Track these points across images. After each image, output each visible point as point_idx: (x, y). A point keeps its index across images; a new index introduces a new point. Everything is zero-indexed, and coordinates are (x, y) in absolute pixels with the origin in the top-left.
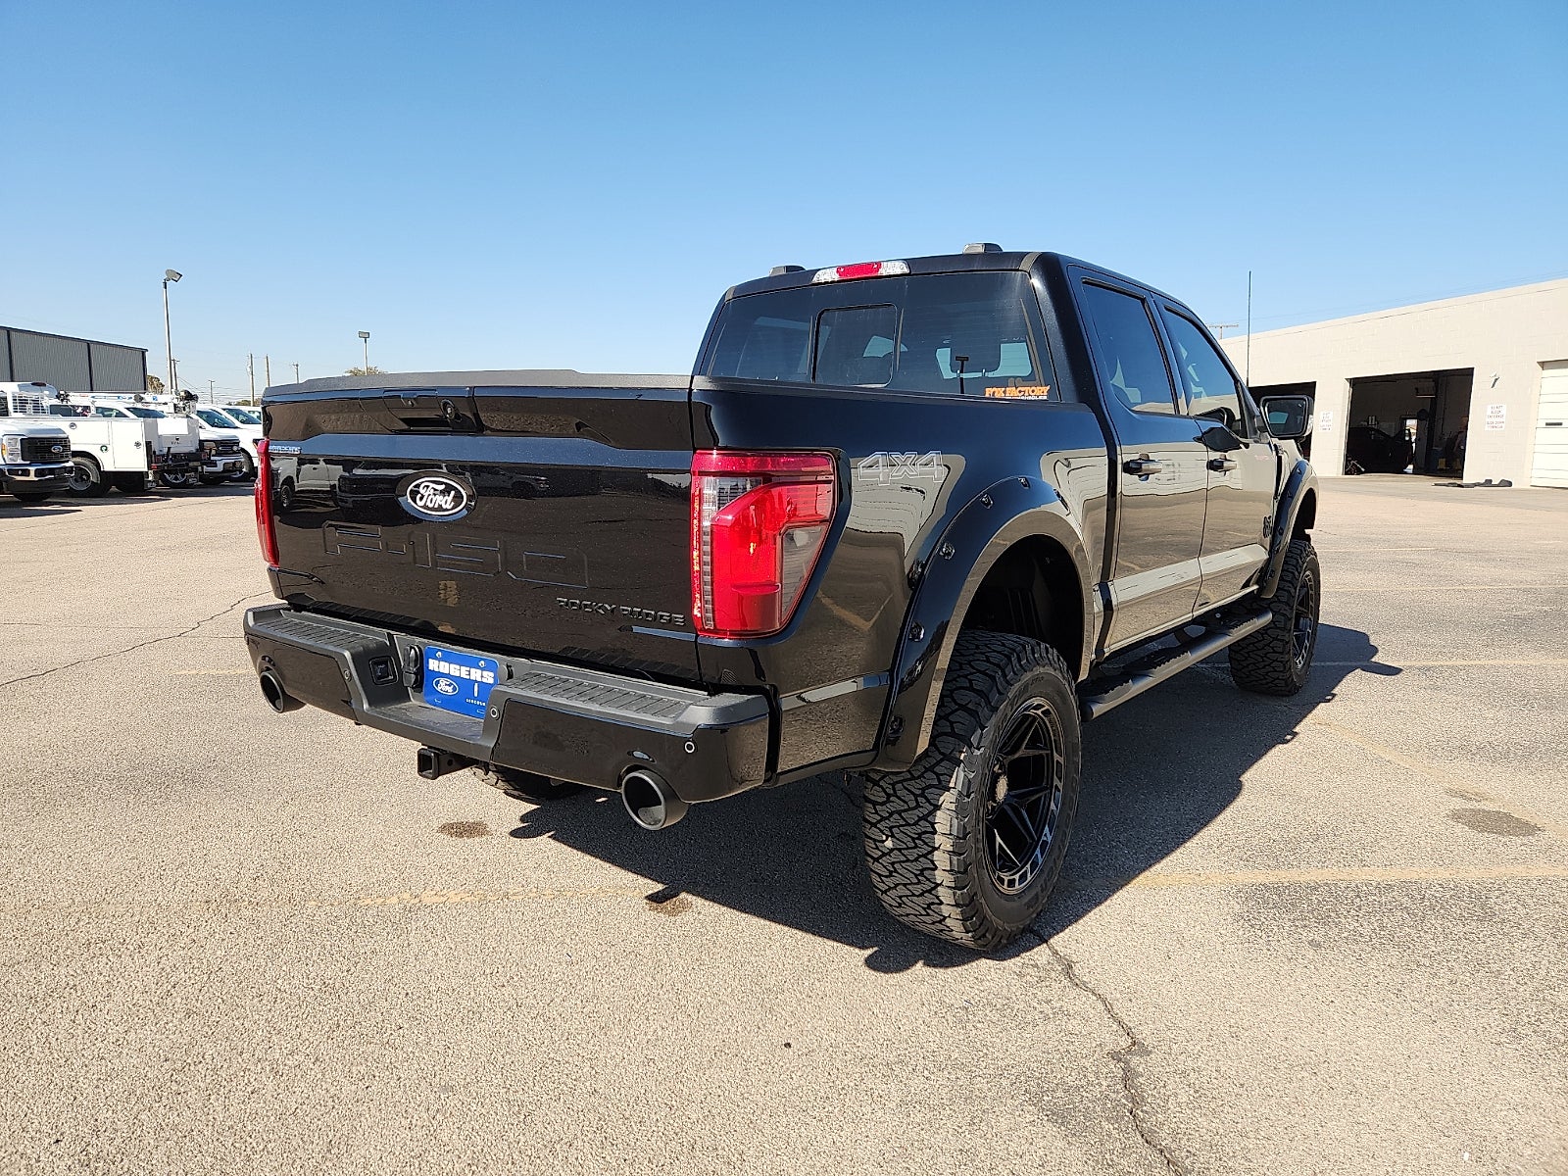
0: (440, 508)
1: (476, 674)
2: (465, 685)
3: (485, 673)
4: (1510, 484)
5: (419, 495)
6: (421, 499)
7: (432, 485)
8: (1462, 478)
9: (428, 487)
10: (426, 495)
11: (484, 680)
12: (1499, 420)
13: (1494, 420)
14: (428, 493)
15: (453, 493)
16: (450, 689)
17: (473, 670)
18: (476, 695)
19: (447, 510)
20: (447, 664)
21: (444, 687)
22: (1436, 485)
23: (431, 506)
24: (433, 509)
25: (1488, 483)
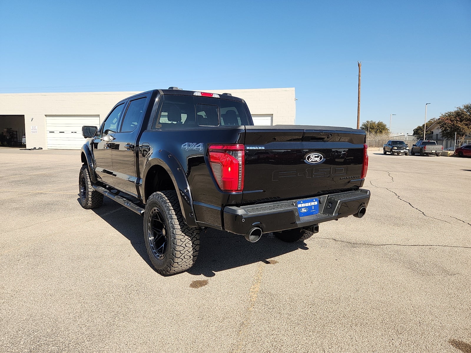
0: (316, 161)
1: (313, 204)
2: (309, 208)
3: (315, 202)
4: (42, 149)
5: (310, 158)
6: (311, 159)
7: (314, 155)
8: (26, 148)
9: (313, 156)
10: (312, 158)
11: (315, 204)
12: (35, 131)
13: (33, 130)
14: (313, 157)
15: (320, 157)
16: (306, 210)
17: (312, 203)
18: (313, 209)
19: (318, 161)
20: (304, 204)
21: (304, 210)
22: (20, 150)
23: (313, 161)
24: (313, 162)
25: (35, 148)
